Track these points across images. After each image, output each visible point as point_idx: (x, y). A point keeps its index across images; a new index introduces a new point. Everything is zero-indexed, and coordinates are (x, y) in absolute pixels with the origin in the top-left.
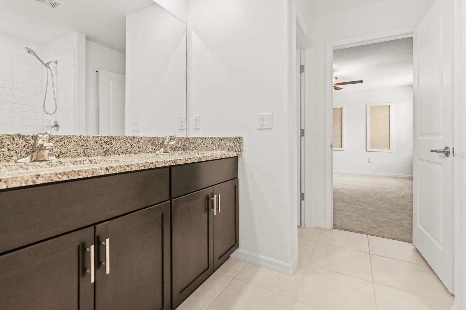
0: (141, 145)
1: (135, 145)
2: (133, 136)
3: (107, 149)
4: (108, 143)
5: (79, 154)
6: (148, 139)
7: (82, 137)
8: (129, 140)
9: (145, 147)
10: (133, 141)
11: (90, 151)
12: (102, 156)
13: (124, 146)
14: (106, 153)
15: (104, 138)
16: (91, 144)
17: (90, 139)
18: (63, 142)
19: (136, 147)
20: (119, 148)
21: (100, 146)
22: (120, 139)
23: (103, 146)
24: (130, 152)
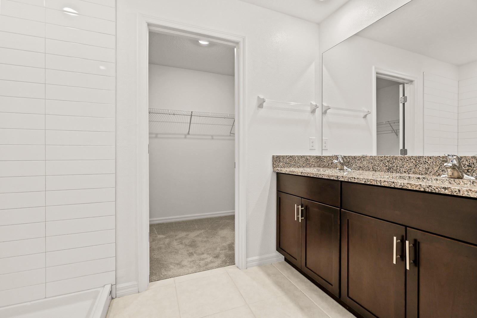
0: (429, 166)
1: (421, 165)
2: (418, 156)
3: (390, 167)
4: (390, 162)
5: (370, 169)
6: (441, 159)
7: (371, 157)
8: (412, 160)
9: (436, 169)
10: (417, 161)
11: (376, 167)
12: (385, 173)
13: (407, 166)
14: (389, 170)
15: (387, 158)
16: (377, 162)
17: (376, 158)
18: (361, 160)
19: (422, 168)
20: (401, 167)
21: (384, 164)
22: (402, 159)
23: (386, 164)
24: (413, 172)
